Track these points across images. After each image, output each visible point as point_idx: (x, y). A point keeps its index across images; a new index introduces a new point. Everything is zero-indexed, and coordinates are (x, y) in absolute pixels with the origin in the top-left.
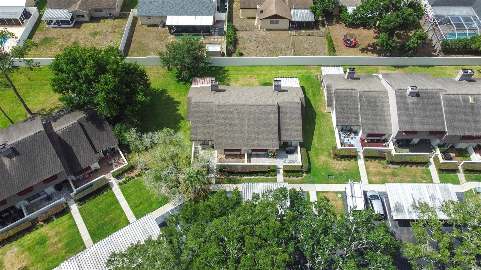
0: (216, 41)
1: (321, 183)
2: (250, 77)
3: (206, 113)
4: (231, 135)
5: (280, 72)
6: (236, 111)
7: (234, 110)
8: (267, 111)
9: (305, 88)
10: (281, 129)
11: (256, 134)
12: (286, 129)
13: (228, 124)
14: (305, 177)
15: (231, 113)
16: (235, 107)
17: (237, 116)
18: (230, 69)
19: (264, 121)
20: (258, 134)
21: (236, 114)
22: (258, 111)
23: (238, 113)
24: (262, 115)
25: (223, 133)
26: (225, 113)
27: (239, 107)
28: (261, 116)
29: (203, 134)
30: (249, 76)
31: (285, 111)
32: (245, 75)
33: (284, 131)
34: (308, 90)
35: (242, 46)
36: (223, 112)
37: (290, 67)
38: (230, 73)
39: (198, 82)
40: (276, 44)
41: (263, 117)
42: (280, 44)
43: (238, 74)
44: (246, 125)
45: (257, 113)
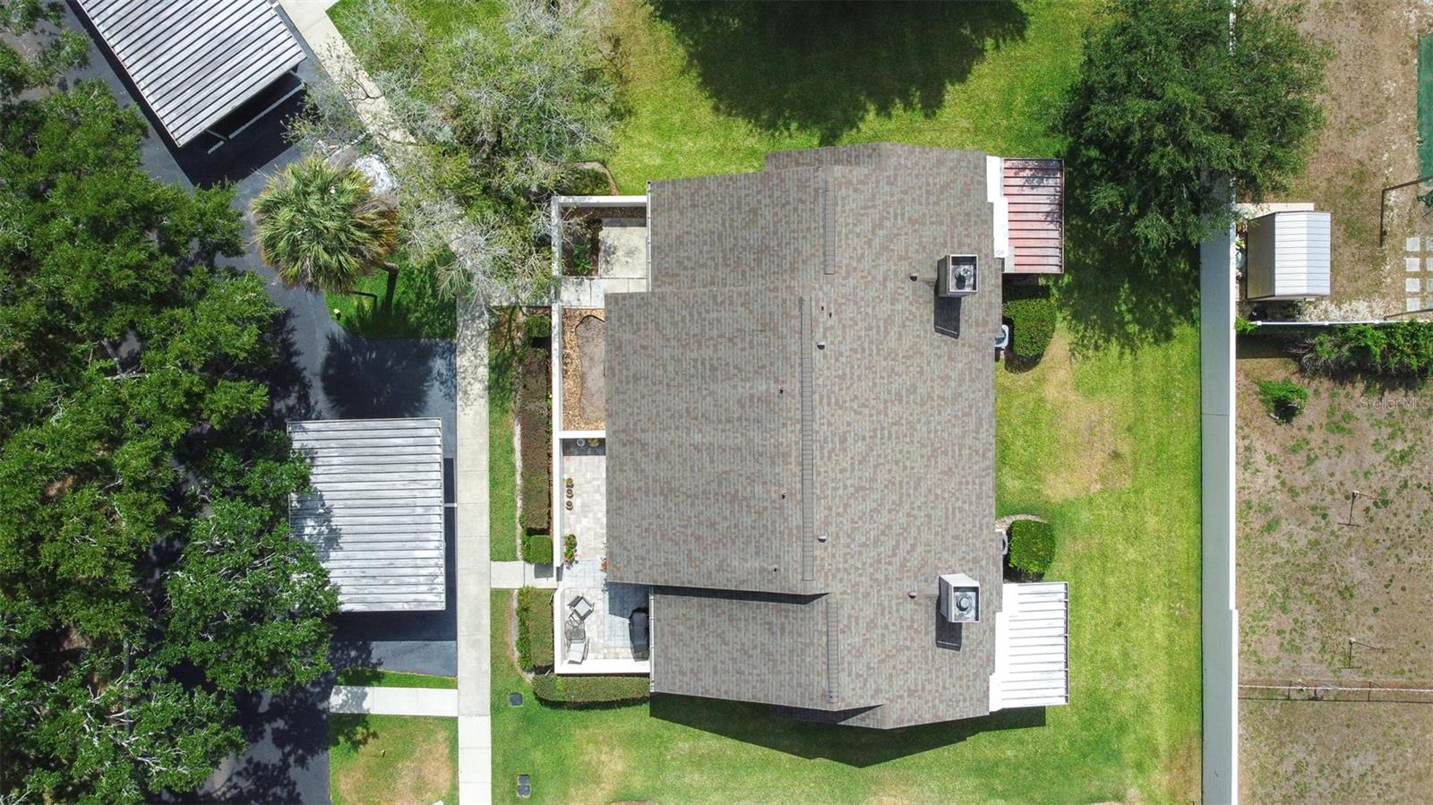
0: (1401, 268)
1: (494, 741)
2: (1116, 456)
3: (773, 244)
4: (664, 366)
5: (1159, 610)
6: (774, 388)
7: (776, 381)
8: (776, 543)
9: (1035, 731)
10: (705, 600)
11: (668, 483)
12: (703, 620)
13: (710, 352)
14: (521, 679)
15: (763, 367)
16: (793, 385)
17: (752, 397)
18: (1178, 352)
19: (726, 524)
20: (668, 492)
21: (761, 387)
22: (774, 496)
23: (765, 400)
24: (754, 516)
25: (669, 331)
26: (761, 338)
27: (792, 404)
28: (749, 512)
29: (678, 237)
30: (1125, 449)
31: (788, 628)
32: (1129, 429)
33: (693, 612)
34: (1021, 742)
35: (1358, 413)
36: (767, 326)
37: (1187, 662)
38: (1150, 355)
39: (1027, 190)
40: (1380, 601)
41: (748, 521)
42: (1372, 621)
43: (1139, 390)
44: (708, 439)
45: (768, 492)
